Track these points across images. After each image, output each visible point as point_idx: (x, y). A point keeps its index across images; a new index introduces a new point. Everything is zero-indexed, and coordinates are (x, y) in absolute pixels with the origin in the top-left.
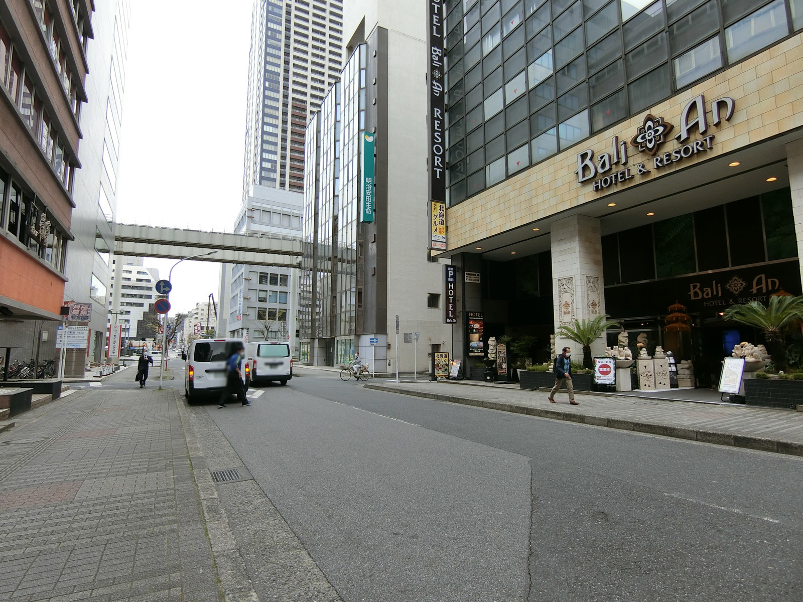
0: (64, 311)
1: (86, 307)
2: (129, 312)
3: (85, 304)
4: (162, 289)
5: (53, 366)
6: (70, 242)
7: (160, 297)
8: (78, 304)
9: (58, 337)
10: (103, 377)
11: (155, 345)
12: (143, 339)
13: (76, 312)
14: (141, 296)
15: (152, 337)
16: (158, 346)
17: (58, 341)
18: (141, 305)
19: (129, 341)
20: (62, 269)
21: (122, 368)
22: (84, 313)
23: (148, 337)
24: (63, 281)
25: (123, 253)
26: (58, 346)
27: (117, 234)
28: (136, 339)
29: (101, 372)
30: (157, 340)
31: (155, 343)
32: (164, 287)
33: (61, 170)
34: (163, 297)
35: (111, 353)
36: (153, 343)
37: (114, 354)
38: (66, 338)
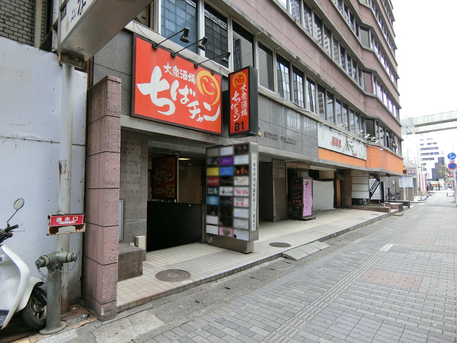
0: (405, 172)
1: (414, 169)
2: (425, 164)
3: (413, 168)
4: (451, 158)
5: (399, 195)
6: (402, 142)
7: (450, 161)
8: (410, 168)
9: (399, 182)
10: (422, 201)
11: (445, 183)
12: (437, 180)
13: (409, 172)
14: (432, 154)
15: (443, 178)
16: (448, 184)
17: (400, 184)
18: (433, 159)
19: (428, 182)
20: (401, 155)
21: (430, 197)
22: (413, 172)
23: (440, 178)
24: (402, 159)
25: (418, 133)
26: (400, 186)
27: (415, 124)
28: (433, 180)
29: (421, 199)
30: (446, 180)
31: (446, 182)
32: (452, 156)
33: (391, 108)
34: (452, 161)
35: (421, 189)
36: (444, 182)
37: (423, 190)
38: (405, 183)
